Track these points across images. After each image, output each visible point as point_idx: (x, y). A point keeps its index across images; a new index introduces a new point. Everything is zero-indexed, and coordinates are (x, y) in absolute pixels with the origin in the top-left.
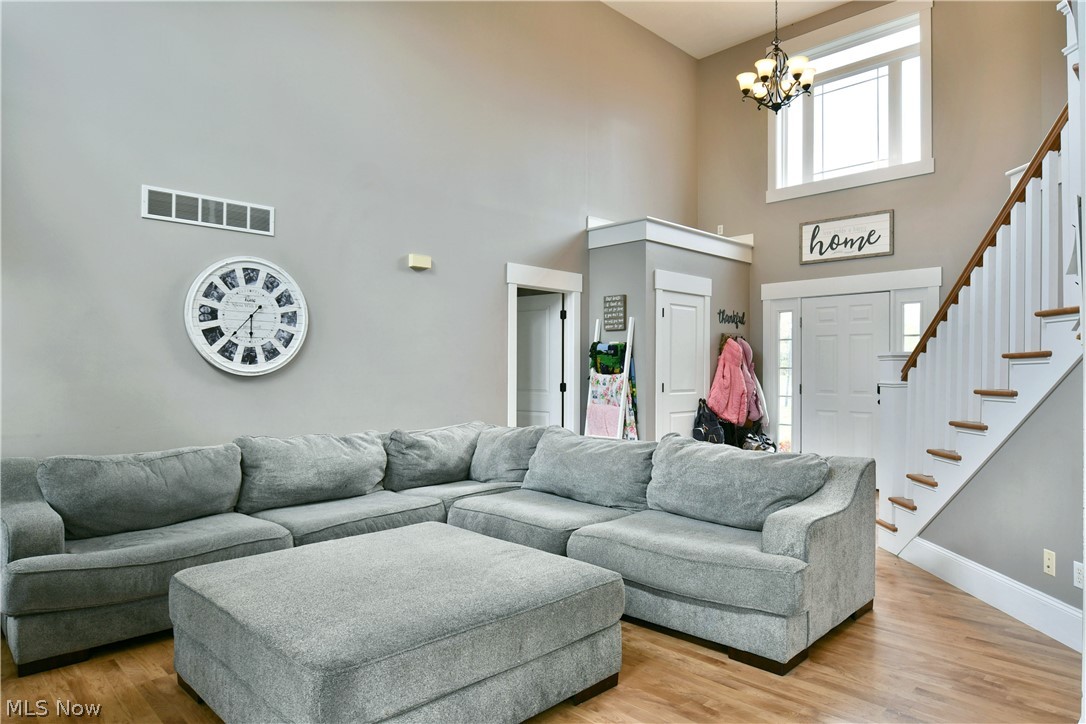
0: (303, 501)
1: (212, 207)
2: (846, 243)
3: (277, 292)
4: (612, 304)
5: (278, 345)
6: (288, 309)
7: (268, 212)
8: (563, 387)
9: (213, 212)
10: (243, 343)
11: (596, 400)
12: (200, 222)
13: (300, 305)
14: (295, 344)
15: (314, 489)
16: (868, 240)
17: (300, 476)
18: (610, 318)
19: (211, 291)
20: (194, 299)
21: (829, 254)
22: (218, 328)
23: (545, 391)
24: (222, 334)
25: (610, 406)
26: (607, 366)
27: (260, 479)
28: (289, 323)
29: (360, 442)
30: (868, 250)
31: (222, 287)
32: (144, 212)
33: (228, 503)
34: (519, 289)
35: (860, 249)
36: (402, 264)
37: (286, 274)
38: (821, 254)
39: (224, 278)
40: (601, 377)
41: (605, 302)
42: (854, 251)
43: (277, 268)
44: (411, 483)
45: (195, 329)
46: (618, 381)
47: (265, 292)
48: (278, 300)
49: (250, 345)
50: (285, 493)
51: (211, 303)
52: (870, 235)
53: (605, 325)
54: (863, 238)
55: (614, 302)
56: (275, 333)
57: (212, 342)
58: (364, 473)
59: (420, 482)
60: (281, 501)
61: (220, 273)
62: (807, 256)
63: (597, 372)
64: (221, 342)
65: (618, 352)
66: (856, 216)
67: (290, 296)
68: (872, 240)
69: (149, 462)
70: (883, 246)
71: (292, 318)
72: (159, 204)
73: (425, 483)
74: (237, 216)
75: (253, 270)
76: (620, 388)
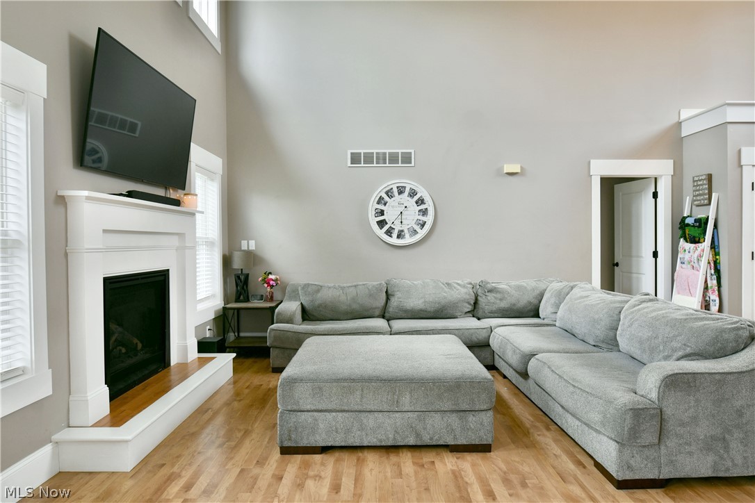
0: (418, 316)
1: (381, 156)
3: (416, 198)
4: (699, 183)
5: (417, 228)
6: (423, 207)
7: (411, 153)
8: (655, 254)
9: (381, 158)
10: (397, 228)
11: (683, 266)
12: (375, 165)
13: (429, 205)
14: (427, 227)
15: (421, 310)
17: (415, 303)
18: (698, 195)
19: (380, 201)
20: (373, 206)
22: (384, 220)
23: (642, 257)
24: (387, 223)
25: (695, 272)
26: (694, 237)
27: (394, 302)
28: (423, 215)
29: (455, 285)
31: (386, 198)
32: (349, 165)
33: (377, 312)
34: (601, 178)
36: (499, 172)
37: (420, 187)
39: (387, 193)
40: (688, 246)
41: (694, 181)
43: (416, 184)
44: (490, 315)
45: (373, 221)
46: (699, 249)
47: (409, 198)
48: (417, 203)
49: (401, 229)
50: (406, 311)
51: (381, 207)
53: (695, 201)
55: (700, 180)
56: (415, 221)
57: (381, 227)
58: (454, 305)
59: (496, 315)
60: (404, 315)
61: (385, 190)
63: (687, 242)
64: (386, 228)
65: (702, 224)
67: (423, 199)
69: (343, 288)
71: (424, 212)
72: (355, 159)
73: (500, 315)
74: (394, 158)
75: (402, 187)
76: (700, 256)
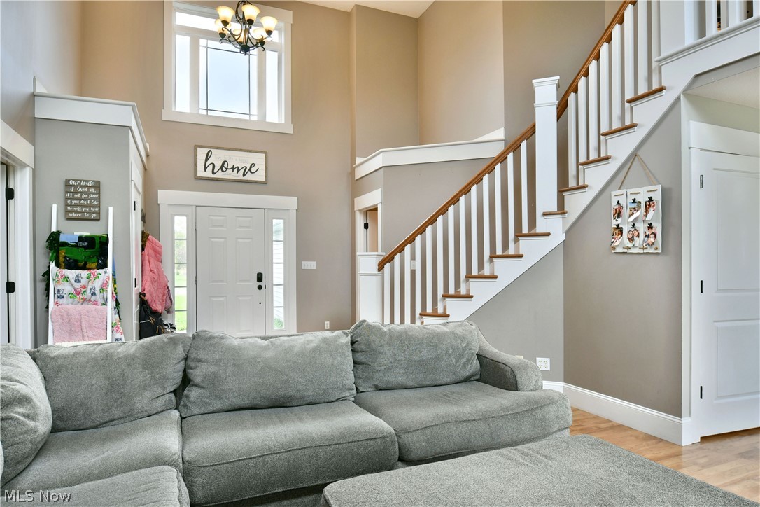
2: (233, 168)
4: (80, 189)
16: (250, 170)
18: (75, 206)
21: (220, 175)
25: (91, 306)
26: (77, 260)
30: (249, 177)
35: (244, 175)
38: (213, 173)
41: (67, 186)
42: (240, 176)
46: (102, 277)
52: (251, 167)
53: (69, 212)
54: (246, 167)
55: (83, 187)
62: (201, 173)
63: (62, 266)
65: (95, 244)
66: (241, 150)
68: (253, 170)
70: (260, 176)
76: (106, 285)
